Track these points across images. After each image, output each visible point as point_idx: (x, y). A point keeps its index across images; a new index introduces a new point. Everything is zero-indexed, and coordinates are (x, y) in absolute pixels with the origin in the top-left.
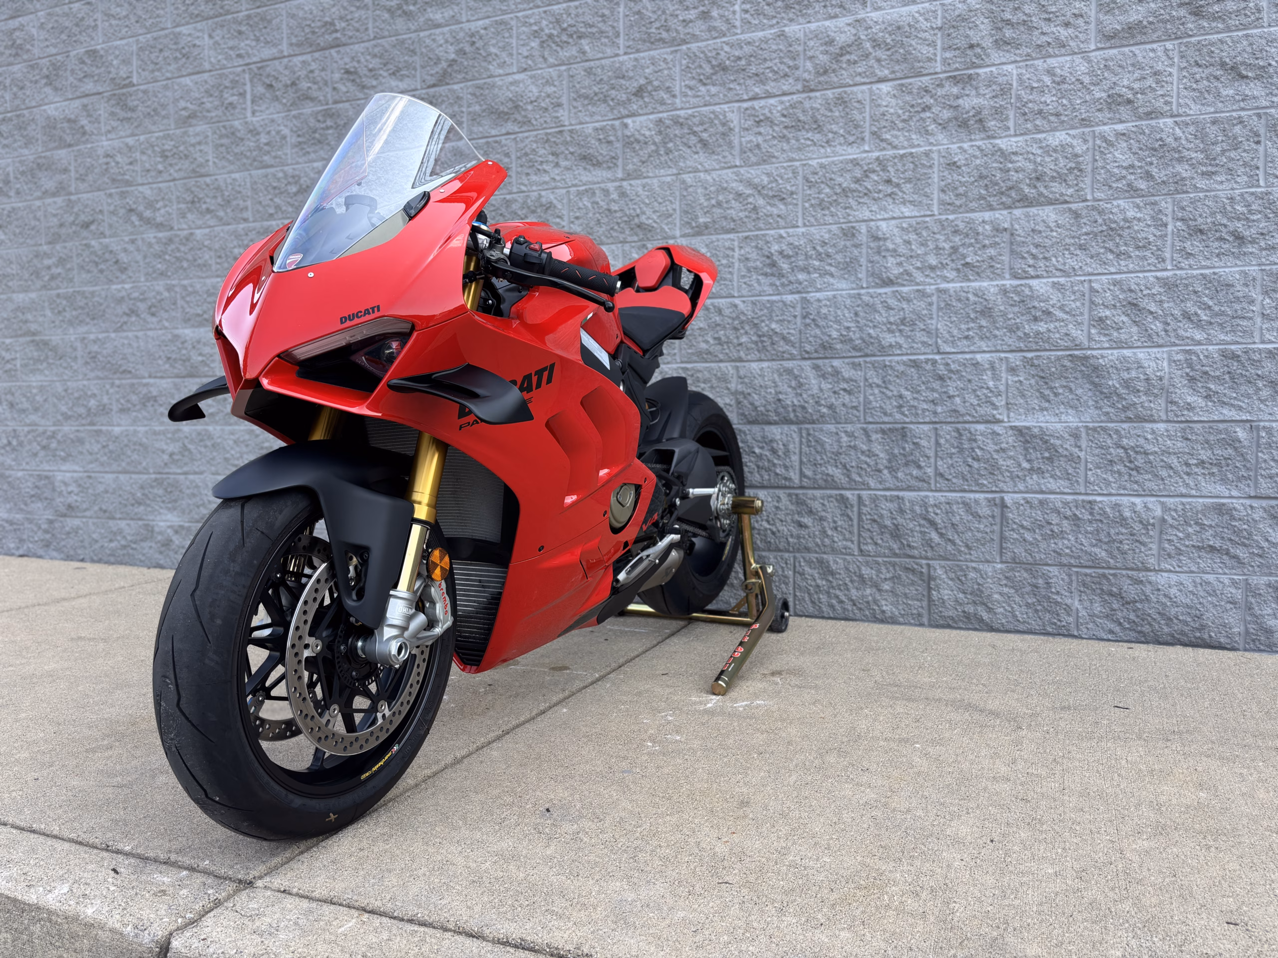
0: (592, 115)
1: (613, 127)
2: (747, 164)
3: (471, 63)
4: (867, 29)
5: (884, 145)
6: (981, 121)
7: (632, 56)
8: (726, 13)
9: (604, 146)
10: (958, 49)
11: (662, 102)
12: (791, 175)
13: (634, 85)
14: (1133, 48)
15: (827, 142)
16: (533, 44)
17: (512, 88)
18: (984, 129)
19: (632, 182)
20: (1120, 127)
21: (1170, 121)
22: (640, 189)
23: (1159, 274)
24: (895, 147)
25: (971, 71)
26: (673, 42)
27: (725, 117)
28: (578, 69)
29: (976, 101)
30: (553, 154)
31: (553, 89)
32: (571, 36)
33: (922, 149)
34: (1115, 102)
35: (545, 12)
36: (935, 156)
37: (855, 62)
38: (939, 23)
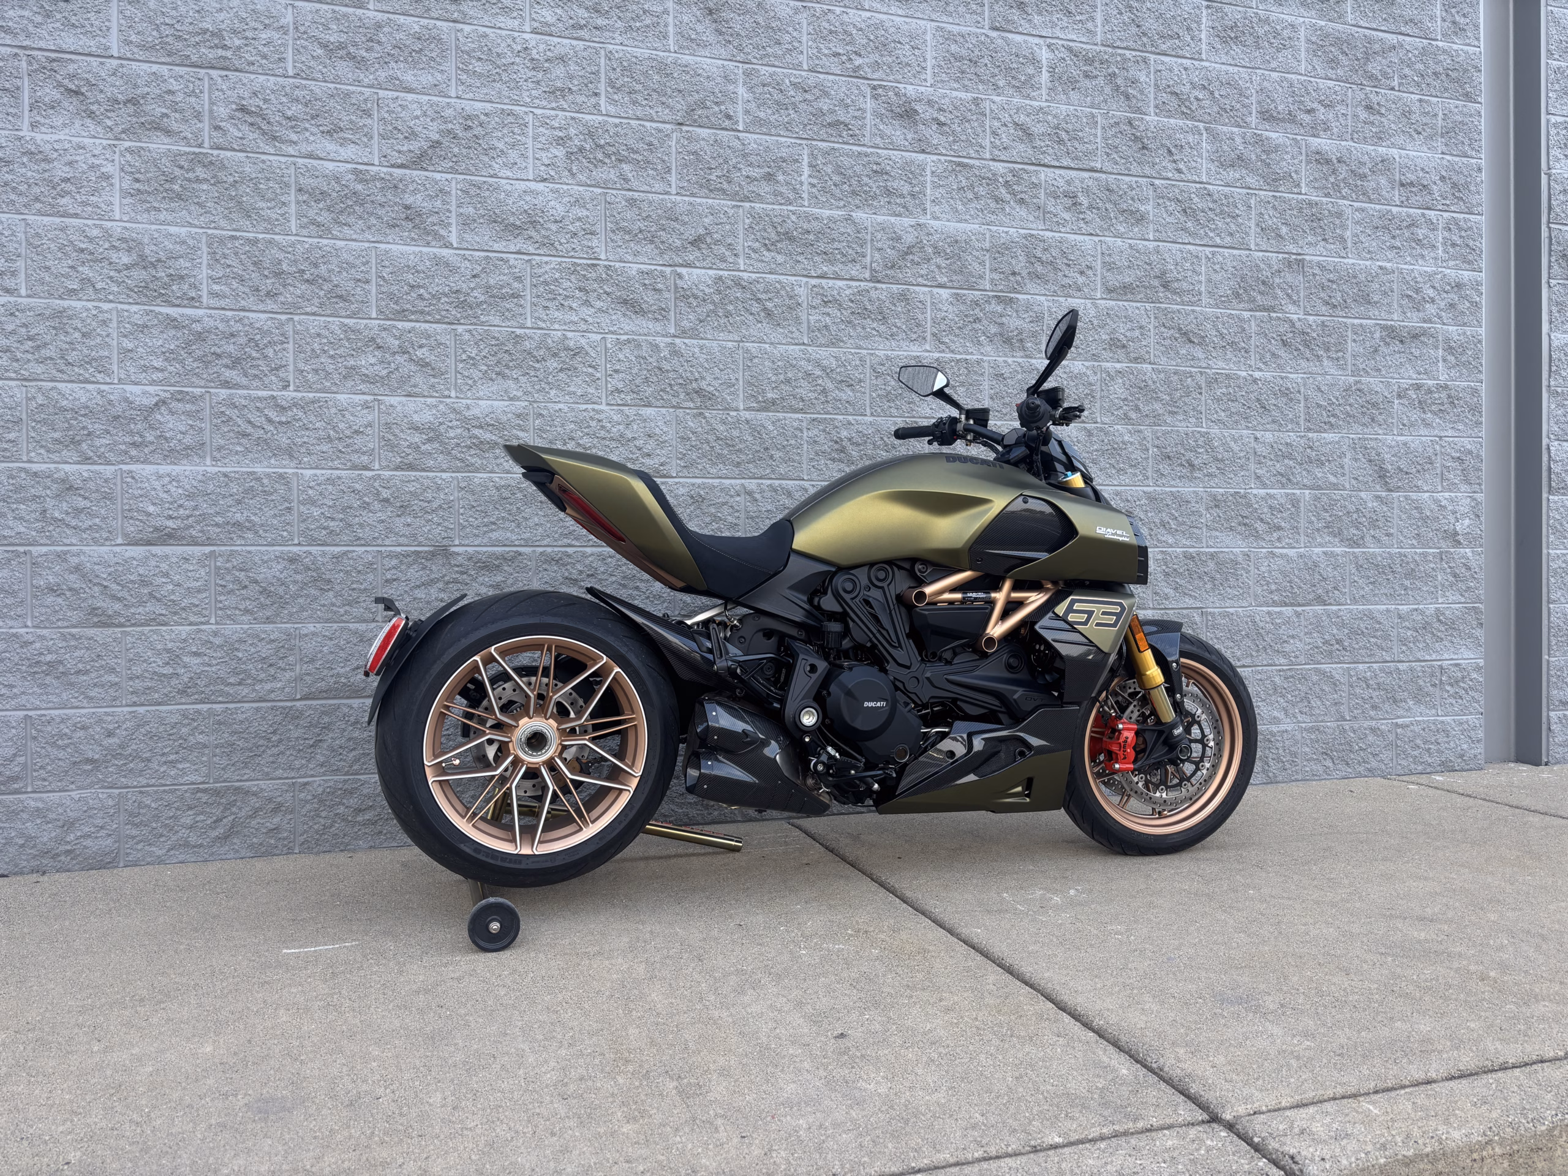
0: (636, 254)
1: (662, 275)
2: (813, 342)
3: (464, 151)
4: (928, 234)
5: (943, 347)
6: (1021, 340)
7: (686, 199)
8: (793, 182)
9: (650, 293)
10: (1003, 273)
11: (723, 260)
12: (858, 363)
13: (690, 233)
14: (1126, 304)
15: (892, 335)
16: (557, 154)
17: (528, 198)
18: (1024, 349)
19: (686, 341)
20: (1118, 366)
21: (1149, 367)
22: (697, 350)
23: (1145, 489)
24: (953, 352)
25: (1012, 295)
26: (734, 196)
27: (793, 290)
28: (618, 197)
29: (1018, 323)
30: (580, 290)
31: (585, 213)
32: (609, 156)
33: (975, 357)
34: (1115, 344)
35: (573, 118)
36: (986, 365)
37: (918, 264)
38: (987, 245)
